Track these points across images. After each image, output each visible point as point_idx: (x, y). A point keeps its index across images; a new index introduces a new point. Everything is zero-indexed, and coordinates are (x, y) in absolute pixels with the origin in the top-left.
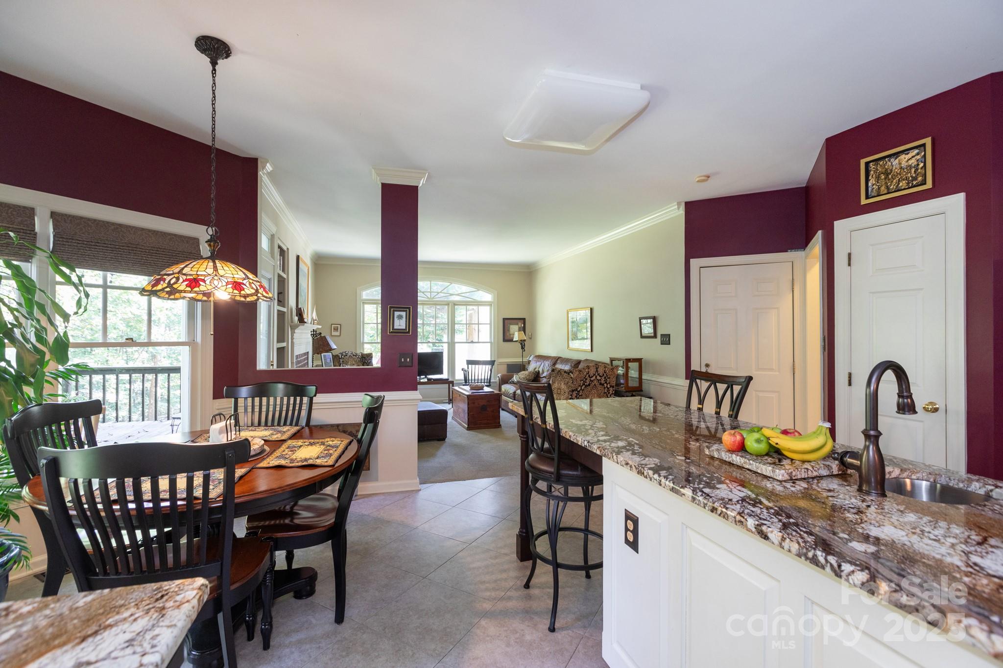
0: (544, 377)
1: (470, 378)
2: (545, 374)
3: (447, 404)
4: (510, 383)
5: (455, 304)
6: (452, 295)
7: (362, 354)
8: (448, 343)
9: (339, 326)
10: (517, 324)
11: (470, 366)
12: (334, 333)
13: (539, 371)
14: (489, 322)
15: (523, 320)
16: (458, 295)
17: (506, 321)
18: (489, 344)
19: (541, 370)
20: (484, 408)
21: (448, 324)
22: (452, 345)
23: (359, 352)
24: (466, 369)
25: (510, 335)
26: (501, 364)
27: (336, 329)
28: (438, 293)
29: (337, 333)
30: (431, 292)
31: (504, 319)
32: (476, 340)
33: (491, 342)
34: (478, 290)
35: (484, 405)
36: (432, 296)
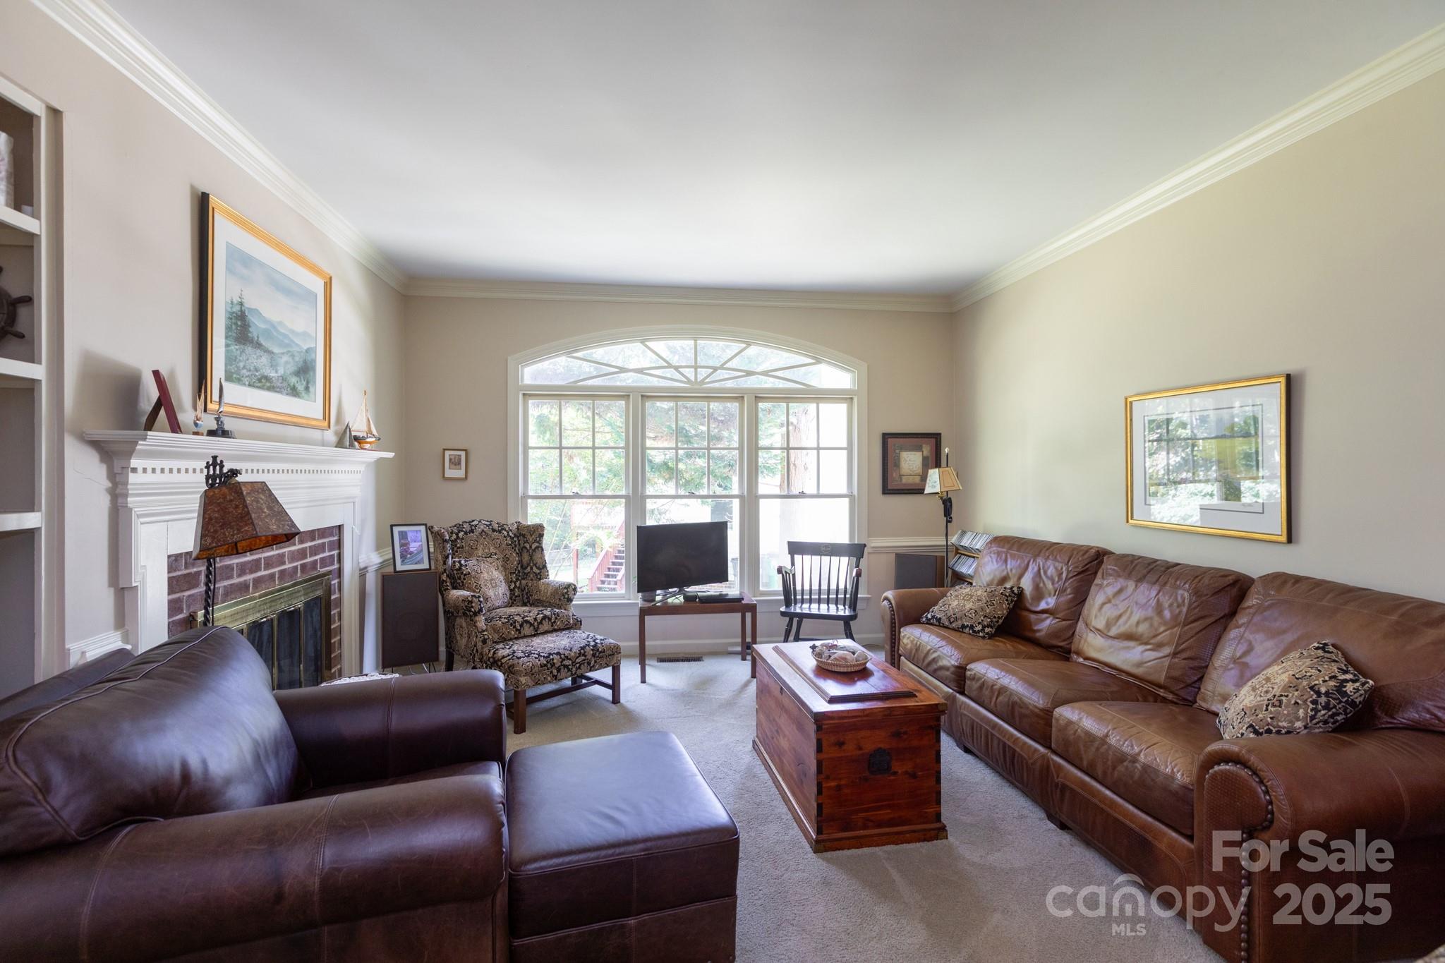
0: (1043, 612)
1: (799, 587)
2: (1048, 602)
3: (738, 659)
4: (929, 622)
5: (758, 399)
6: (749, 373)
7: (520, 526)
8: (741, 497)
9: (463, 454)
10: (919, 449)
11: (798, 558)
12: (450, 473)
13: (1021, 591)
14: (845, 445)
15: (936, 438)
16: (766, 373)
17: (890, 441)
18: (847, 500)
19: (1027, 584)
20: (877, 763)
21: (741, 449)
22: (750, 502)
23: (511, 520)
24: (788, 566)
25: (901, 476)
26: (878, 551)
27: (455, 463)
28: (715, 369)
29: (460, 473)
30: (696, 367)
31: (886, 437)
32: (811, 489)
33: (850, 496)
34: (818, 361)
35: (879, 751)
36: (700, 378)
